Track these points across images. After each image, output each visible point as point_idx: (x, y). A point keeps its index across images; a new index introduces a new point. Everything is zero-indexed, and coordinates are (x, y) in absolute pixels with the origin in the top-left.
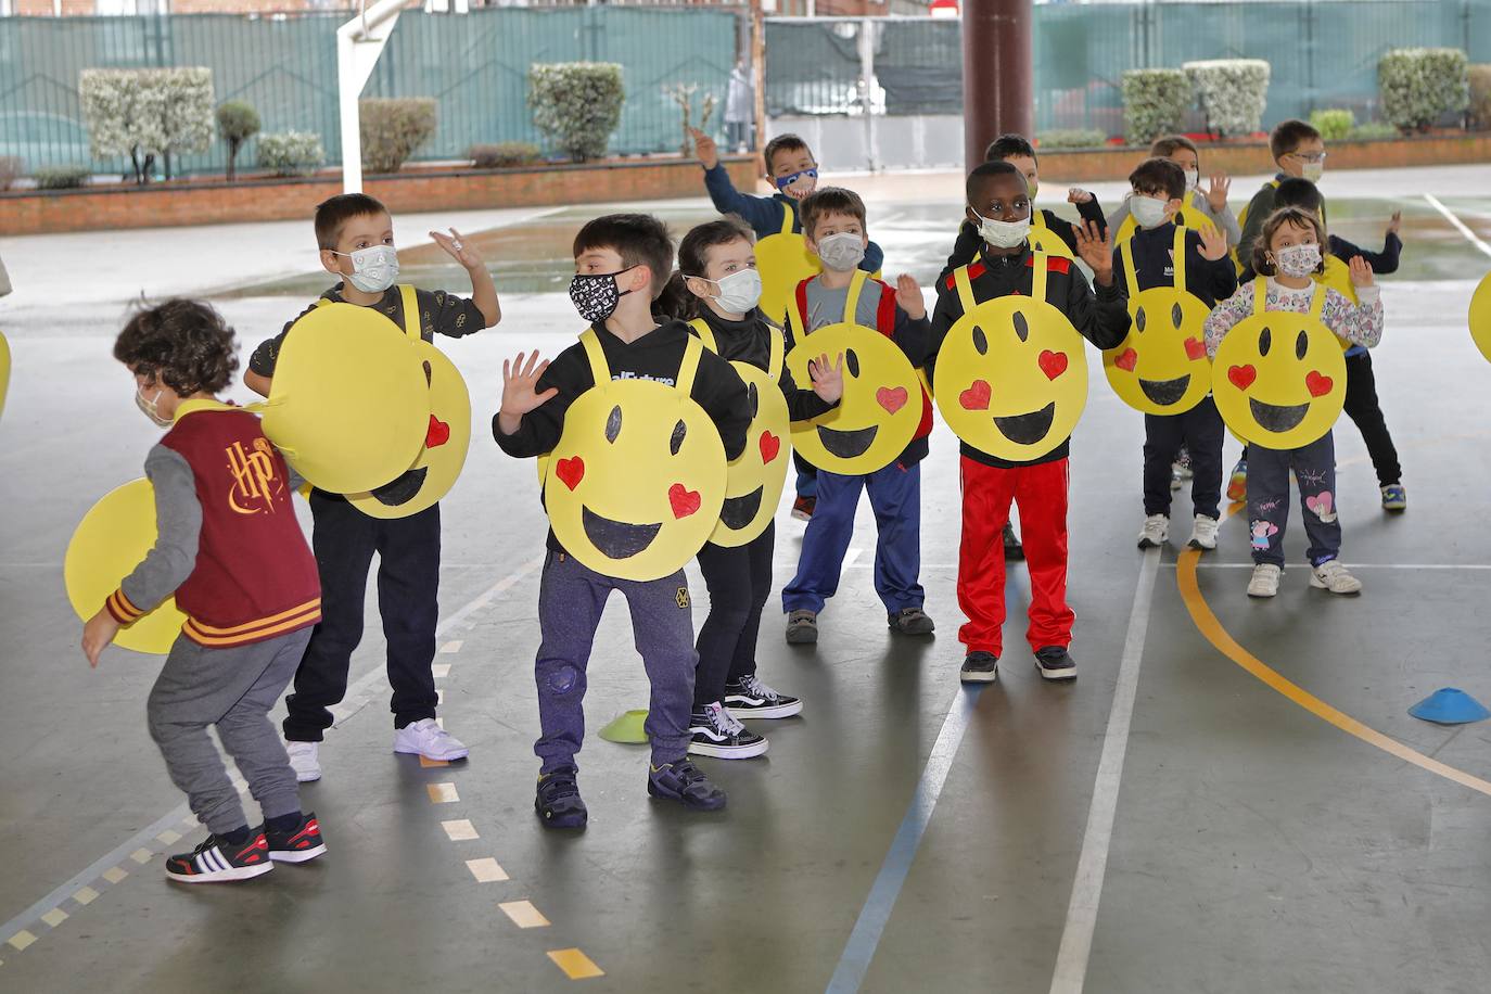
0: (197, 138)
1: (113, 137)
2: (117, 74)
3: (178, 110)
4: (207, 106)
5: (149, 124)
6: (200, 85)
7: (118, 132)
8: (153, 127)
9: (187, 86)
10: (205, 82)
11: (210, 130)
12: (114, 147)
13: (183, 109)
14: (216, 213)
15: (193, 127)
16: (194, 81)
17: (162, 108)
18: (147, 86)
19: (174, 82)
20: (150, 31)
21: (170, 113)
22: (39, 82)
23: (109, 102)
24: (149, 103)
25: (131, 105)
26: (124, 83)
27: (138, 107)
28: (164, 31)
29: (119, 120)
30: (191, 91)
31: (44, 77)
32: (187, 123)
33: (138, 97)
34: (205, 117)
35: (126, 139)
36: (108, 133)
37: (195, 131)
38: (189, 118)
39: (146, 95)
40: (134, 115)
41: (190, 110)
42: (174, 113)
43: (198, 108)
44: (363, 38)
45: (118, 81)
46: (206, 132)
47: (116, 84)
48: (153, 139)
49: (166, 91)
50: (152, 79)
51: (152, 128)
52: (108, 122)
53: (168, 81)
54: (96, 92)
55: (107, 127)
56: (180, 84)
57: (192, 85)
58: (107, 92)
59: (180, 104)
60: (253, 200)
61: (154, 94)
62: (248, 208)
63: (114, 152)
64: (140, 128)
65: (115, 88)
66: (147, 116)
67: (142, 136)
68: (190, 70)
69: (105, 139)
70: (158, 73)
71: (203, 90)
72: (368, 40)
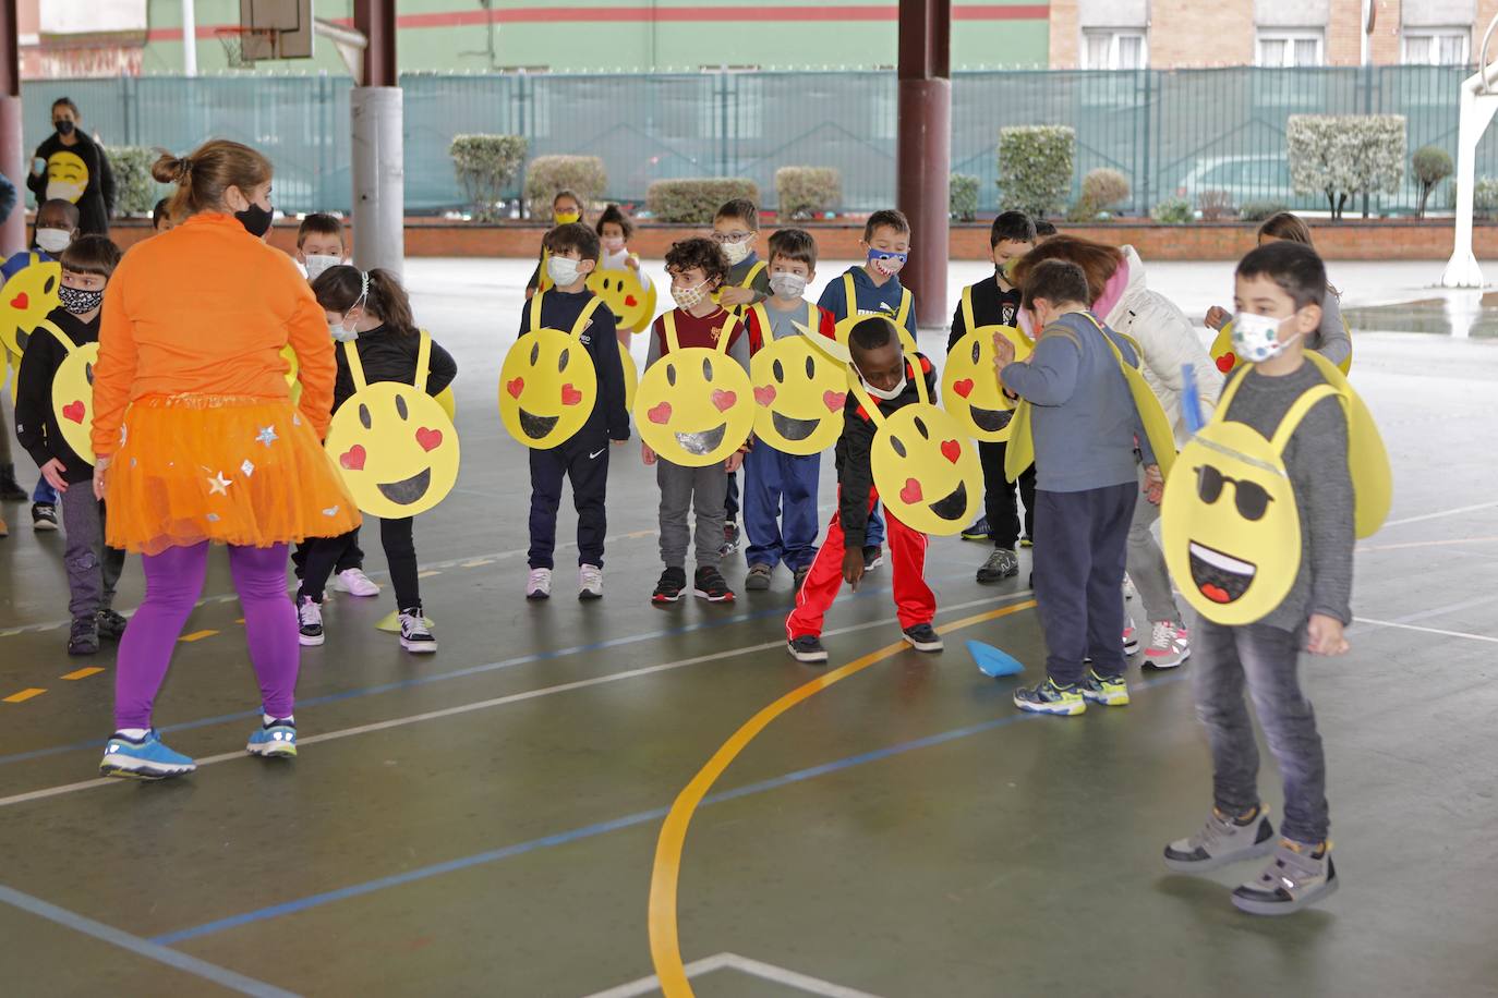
0: (1386, 181)
1: (1309, 176)
2: (1317, 119)
3: (1371, 155)
4: (1399, 151)
5: (1342, 165)
6: (1393, 132)
7: (1313, 172)
8: (1345, 168)
9: (1381, 132)
10: (1399, 128)
11: (1399, 173)
12: (1309, 185)
13: (1375, 153)
14: (1397, 249)
15: (1384, 169)
16: (1388, 127)
17: (1356, 152)
18: (1345, 131)
19: (1370, 128)
20: (1362, 81)
21: (1363, 156)
22: (1256, 126)
23: (1308, 145)
24: (1344, 147)
25: (1327, 149)
26: (1323, 128)
27: (1333, 150)
28: (1375, 80)
29: (1315, 161)
30: (1384, 137)
31: (1261, 122)
32: (1378, 166)
33: (1334, 141)
34: (1395, 161)
35: (1321, 178)
36: (1304, 173)
37: (1385, 174)
38: (1381, 162)
39: (1343, 138)
40: (1329, 156)
41: (1383, 155)
42: (1367, 156)
43: (1390, 152)
44: (1483, 91)
45: (1317, 126)
46: (1395, 174)
47: (1315, 128)
48: (1345, 180)
49: (1360, 136)
50: (1349, 125)
51: (1343, 170)
52: (1305, 163)
53: (1364, 127)
54: (1297, 136)
55: (1303, 168)
56: (1374, 130)
57: (1387, 131)
58: (1307, 135)
59: (1374, 149)
60: (1433, 240)
61: (1349, 139)
62: (1427, 247)
63: (1309, 190)
64: (1333, 169)
65: (1314, 132)
66: (1341, 158)
67: (1335, 177)
68: (1386, 117)
69: (1301, 178)
70: (1356, 120)
71: (1396, 135)
72: (1487, 93)
